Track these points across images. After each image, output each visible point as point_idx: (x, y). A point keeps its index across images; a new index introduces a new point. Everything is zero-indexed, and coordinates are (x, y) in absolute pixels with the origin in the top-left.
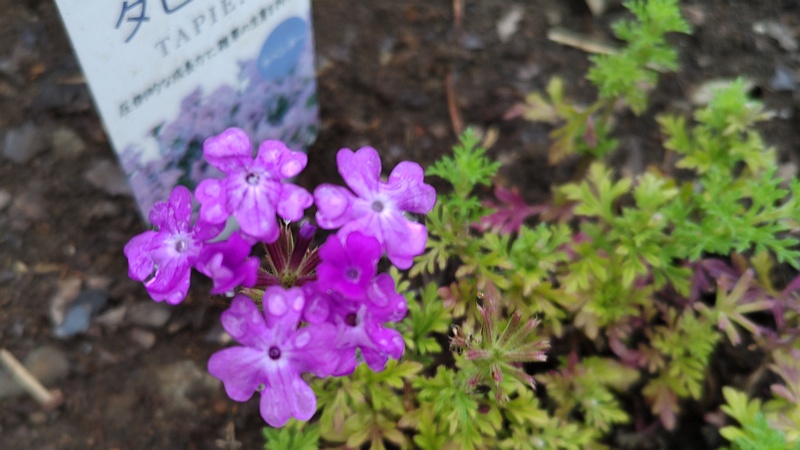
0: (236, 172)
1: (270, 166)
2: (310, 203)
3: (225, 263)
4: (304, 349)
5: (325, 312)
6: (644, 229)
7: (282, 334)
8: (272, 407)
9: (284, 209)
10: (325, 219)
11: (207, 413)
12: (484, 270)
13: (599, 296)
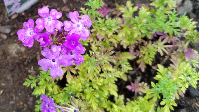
0: (45, 18)
1: (53, 16)
2: (63, 25)
3: (44, 40)
4: (61, 60)
5: (66, 51)
6: (140, 23)
7: (56, 57)
8: (53, 73)
9: (57, 27)
10: (66, 29)
11: (21, 58)
12: (98, 30)
13: (127, 38)
